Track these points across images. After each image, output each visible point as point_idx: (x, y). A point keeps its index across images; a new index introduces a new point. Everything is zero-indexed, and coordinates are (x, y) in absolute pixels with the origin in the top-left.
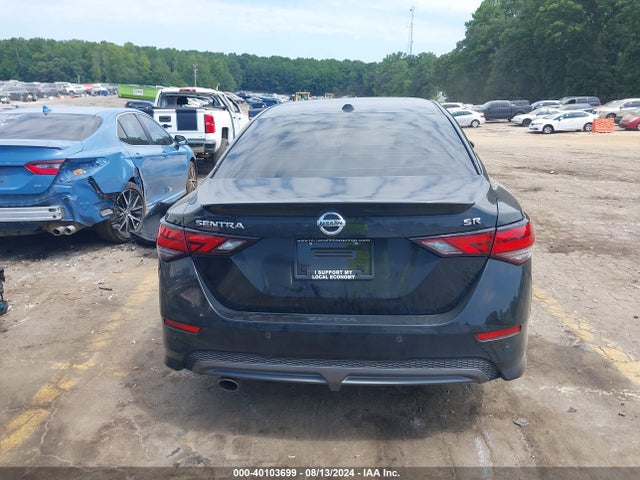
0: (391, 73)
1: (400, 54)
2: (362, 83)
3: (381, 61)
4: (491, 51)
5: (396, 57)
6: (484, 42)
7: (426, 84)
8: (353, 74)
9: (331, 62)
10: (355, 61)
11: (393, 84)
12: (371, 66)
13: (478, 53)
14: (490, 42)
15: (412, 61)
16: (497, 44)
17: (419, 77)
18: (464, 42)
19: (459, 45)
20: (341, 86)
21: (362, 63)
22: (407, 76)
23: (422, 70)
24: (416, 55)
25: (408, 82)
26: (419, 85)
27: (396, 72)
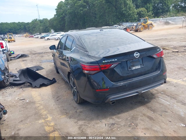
0: (35, 25)
1: (36, 19)
2: (26, 29)
3: (31, 22)
4: (64, 17)
5: (36, 20)
6: (62, 14)
7: (47, 28)
8: (22, 27)
9: (14, 23)
10: (22, 23)
11: (36, 28)
12: (28, 24)
13: (61, 18)
14: (64, 14)
15: (41, 21)
16: (66, 14)
17: (44, 26)
18: (56, 15)
19: (55, 15)
20: (19, 31)
21: (25, 23)
22: (40, 26)
23: (45, 24)
24: (42, 19)
25: (41, 28)
26: (45, 28)
27: (37, 25)
